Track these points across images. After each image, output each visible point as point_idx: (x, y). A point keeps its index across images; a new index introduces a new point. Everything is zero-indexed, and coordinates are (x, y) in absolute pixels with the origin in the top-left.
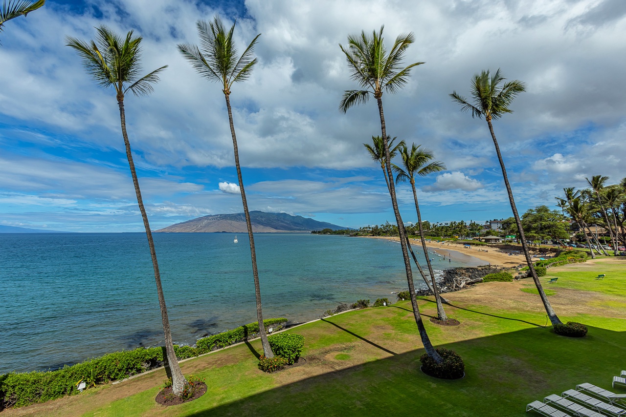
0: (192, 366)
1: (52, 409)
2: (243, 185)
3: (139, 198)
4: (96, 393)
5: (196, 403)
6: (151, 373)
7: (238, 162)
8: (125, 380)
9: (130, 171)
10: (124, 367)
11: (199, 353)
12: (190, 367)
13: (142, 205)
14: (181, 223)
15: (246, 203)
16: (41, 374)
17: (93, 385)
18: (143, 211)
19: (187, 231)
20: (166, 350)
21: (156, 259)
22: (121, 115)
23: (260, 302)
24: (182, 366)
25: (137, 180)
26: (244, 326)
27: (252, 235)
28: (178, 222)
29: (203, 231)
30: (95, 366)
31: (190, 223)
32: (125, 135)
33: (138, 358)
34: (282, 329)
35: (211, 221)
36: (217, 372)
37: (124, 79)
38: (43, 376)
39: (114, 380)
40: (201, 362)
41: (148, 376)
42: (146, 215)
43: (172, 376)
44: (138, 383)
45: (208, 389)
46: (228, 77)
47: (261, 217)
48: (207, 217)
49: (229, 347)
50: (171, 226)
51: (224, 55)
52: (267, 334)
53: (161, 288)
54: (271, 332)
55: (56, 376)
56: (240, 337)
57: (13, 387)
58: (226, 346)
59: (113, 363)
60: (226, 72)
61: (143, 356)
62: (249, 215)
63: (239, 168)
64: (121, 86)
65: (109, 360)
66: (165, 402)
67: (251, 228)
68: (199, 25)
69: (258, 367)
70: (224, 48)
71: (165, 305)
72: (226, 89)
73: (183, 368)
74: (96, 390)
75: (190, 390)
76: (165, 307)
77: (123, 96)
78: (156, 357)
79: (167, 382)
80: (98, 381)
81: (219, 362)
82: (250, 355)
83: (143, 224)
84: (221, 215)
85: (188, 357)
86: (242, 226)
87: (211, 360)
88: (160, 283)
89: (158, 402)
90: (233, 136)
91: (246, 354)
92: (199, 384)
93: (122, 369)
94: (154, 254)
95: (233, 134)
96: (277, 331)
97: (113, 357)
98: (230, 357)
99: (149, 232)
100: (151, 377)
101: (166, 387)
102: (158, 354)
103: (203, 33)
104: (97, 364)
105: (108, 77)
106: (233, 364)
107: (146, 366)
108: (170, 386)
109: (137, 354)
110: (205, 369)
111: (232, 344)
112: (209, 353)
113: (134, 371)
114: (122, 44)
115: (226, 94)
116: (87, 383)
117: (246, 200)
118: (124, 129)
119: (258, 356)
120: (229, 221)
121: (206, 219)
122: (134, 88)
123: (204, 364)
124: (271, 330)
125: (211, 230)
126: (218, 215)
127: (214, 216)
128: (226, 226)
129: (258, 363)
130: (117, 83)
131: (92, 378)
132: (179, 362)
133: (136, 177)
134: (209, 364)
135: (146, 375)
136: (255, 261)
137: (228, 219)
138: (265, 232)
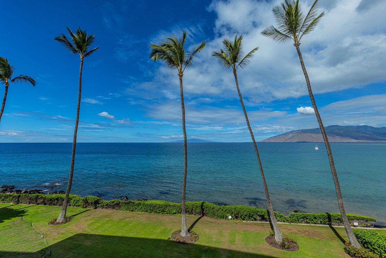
0: (287, 228)
1: (219, 223)
2: (316, 107)
3: (248, 123)
4: (236, 223)
5: (291, 253)
6: (262, 223)
7: (311, 91)
8: (248, 222)
9: (242, 109)
10: (247, 214)
11: (291, 221)
12: (286, 228)
13: (250, 127)
14: (274, 137)
15: (321, 120)
16: (215, 206)
17: (234, 219)
18: (250, 130)
19: (278, 141)
20: (269, 213)
21: (259, 158)
22: (236, 81)
23: (342, 198)
24: (280, 226)
25: (246, 114)
26: (327, 213)
27: (328, 144)
28: (272, 136)
29: (289, 141)
30: (235, 209)
31: (281, 136)
32: (239, 91)
33: (254, 212)
34: (369, 227)
35: (295, 134)
36: (306, 240)
37: (235, 62)
38: (216, 207)
39: (243, 219)
40: (293, 228)
41: (260, 224)
42: (252, 133)
43: (274, 230)
44: (255, 226)
45: (300, 249)
46: (297, 34)
47: (339, 130)
48: (292, 132)
49: (314, 225)
50: (268, 139)
51: (293, 20)
52: (352, 226)
53: (263, 175)
54: (357, 226)
55: (220, 208)
56: (324, 220)
57: (206, 208)
58: (312, 223)
59: (242, 211)
60: (295, 31)
61: (257, 212)
62: (324, 129)
63: (312, 96)
64: (234, 66)
65: (240, 208)
66: (271, 244)
67: (327, 139)
68: (273, 10)
69: (344, 250)
70: (293, 15)
71: (266, 185)
72: (296, 43)
73: (281, 227)
74: (236, 221)
75: (286, 243)
76: (267, 187)
77: (236, 71)
78: (264, 215)
79: (272, 232)
80: (237, 217)
81: (307, 233)
82: (335, 238)
83: (251, 137)
84: (302, 130)
85: (284, 222)
86: (320, 138)
87: (300, 230)
88: (263, 172)
89: (267, 242)
90: (305, 74)
91: (330, 235)
92: (292, 242)
93: (247, 215)
94: (258, 155)
95: (305, 72)
96: (364, 227)
97: (242, 207)
98: (316, 233)
99: (255, 142)
100: (262, 226)
101: (271, 235)
102: (265, 213)
103: (276, 14)
104: (235, 208)
105: (229, 63)
106: (319, 239)
107: (258, 218)
108: (273, 235)
109: (253, 209)
110: (297, 234)
111: (317, 224)
112: (299, 224)
113: (253, 219)
114: (233, 44)
115: (296, 46)
116: (232, 216)
117: (320, 118)
118: (238, 88)
119: (344, 242)
120: (310, 134)
121: (291, 133)
122: (241, 65)
123: (295, 230)
124: (356, 224)
125: (295, 140)
126: (300, 130)
127: (297, 131)
128: (307, 138)
129: (344, 247)
130: (233, 65)
131: (234, 215)
132: (278, 223)
133: (245, 112)
134: (299, 231)
135: (259, 223)
136: (334, 164)
137: (308, 133)
138: (345, 142)
